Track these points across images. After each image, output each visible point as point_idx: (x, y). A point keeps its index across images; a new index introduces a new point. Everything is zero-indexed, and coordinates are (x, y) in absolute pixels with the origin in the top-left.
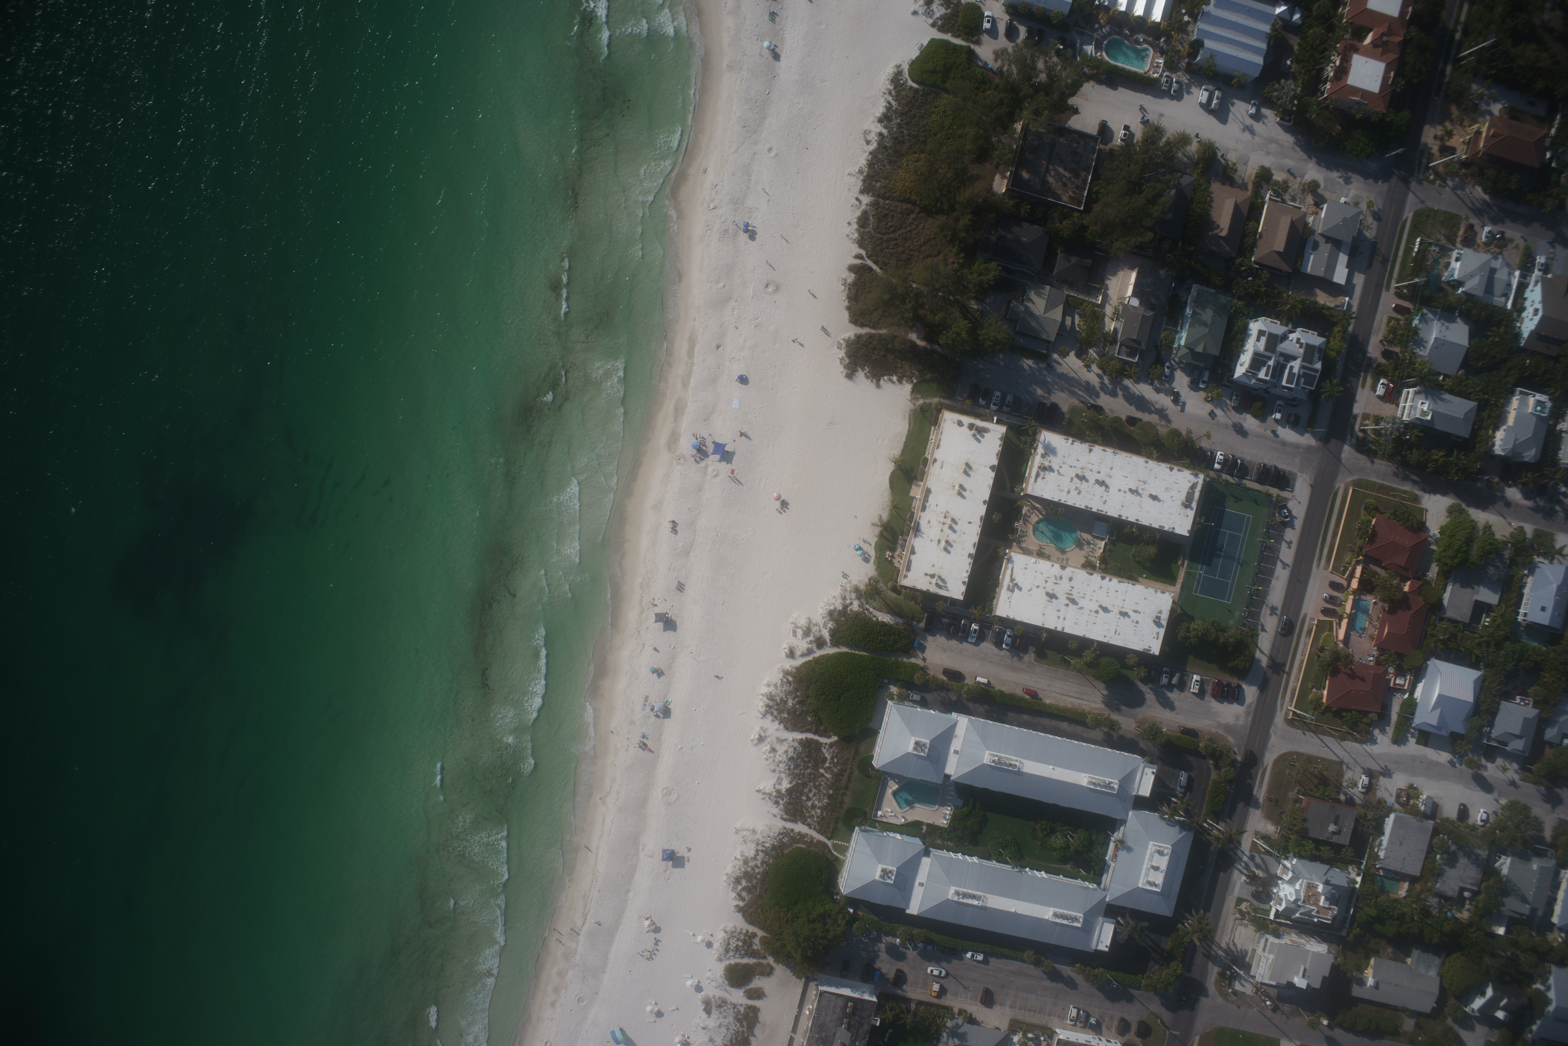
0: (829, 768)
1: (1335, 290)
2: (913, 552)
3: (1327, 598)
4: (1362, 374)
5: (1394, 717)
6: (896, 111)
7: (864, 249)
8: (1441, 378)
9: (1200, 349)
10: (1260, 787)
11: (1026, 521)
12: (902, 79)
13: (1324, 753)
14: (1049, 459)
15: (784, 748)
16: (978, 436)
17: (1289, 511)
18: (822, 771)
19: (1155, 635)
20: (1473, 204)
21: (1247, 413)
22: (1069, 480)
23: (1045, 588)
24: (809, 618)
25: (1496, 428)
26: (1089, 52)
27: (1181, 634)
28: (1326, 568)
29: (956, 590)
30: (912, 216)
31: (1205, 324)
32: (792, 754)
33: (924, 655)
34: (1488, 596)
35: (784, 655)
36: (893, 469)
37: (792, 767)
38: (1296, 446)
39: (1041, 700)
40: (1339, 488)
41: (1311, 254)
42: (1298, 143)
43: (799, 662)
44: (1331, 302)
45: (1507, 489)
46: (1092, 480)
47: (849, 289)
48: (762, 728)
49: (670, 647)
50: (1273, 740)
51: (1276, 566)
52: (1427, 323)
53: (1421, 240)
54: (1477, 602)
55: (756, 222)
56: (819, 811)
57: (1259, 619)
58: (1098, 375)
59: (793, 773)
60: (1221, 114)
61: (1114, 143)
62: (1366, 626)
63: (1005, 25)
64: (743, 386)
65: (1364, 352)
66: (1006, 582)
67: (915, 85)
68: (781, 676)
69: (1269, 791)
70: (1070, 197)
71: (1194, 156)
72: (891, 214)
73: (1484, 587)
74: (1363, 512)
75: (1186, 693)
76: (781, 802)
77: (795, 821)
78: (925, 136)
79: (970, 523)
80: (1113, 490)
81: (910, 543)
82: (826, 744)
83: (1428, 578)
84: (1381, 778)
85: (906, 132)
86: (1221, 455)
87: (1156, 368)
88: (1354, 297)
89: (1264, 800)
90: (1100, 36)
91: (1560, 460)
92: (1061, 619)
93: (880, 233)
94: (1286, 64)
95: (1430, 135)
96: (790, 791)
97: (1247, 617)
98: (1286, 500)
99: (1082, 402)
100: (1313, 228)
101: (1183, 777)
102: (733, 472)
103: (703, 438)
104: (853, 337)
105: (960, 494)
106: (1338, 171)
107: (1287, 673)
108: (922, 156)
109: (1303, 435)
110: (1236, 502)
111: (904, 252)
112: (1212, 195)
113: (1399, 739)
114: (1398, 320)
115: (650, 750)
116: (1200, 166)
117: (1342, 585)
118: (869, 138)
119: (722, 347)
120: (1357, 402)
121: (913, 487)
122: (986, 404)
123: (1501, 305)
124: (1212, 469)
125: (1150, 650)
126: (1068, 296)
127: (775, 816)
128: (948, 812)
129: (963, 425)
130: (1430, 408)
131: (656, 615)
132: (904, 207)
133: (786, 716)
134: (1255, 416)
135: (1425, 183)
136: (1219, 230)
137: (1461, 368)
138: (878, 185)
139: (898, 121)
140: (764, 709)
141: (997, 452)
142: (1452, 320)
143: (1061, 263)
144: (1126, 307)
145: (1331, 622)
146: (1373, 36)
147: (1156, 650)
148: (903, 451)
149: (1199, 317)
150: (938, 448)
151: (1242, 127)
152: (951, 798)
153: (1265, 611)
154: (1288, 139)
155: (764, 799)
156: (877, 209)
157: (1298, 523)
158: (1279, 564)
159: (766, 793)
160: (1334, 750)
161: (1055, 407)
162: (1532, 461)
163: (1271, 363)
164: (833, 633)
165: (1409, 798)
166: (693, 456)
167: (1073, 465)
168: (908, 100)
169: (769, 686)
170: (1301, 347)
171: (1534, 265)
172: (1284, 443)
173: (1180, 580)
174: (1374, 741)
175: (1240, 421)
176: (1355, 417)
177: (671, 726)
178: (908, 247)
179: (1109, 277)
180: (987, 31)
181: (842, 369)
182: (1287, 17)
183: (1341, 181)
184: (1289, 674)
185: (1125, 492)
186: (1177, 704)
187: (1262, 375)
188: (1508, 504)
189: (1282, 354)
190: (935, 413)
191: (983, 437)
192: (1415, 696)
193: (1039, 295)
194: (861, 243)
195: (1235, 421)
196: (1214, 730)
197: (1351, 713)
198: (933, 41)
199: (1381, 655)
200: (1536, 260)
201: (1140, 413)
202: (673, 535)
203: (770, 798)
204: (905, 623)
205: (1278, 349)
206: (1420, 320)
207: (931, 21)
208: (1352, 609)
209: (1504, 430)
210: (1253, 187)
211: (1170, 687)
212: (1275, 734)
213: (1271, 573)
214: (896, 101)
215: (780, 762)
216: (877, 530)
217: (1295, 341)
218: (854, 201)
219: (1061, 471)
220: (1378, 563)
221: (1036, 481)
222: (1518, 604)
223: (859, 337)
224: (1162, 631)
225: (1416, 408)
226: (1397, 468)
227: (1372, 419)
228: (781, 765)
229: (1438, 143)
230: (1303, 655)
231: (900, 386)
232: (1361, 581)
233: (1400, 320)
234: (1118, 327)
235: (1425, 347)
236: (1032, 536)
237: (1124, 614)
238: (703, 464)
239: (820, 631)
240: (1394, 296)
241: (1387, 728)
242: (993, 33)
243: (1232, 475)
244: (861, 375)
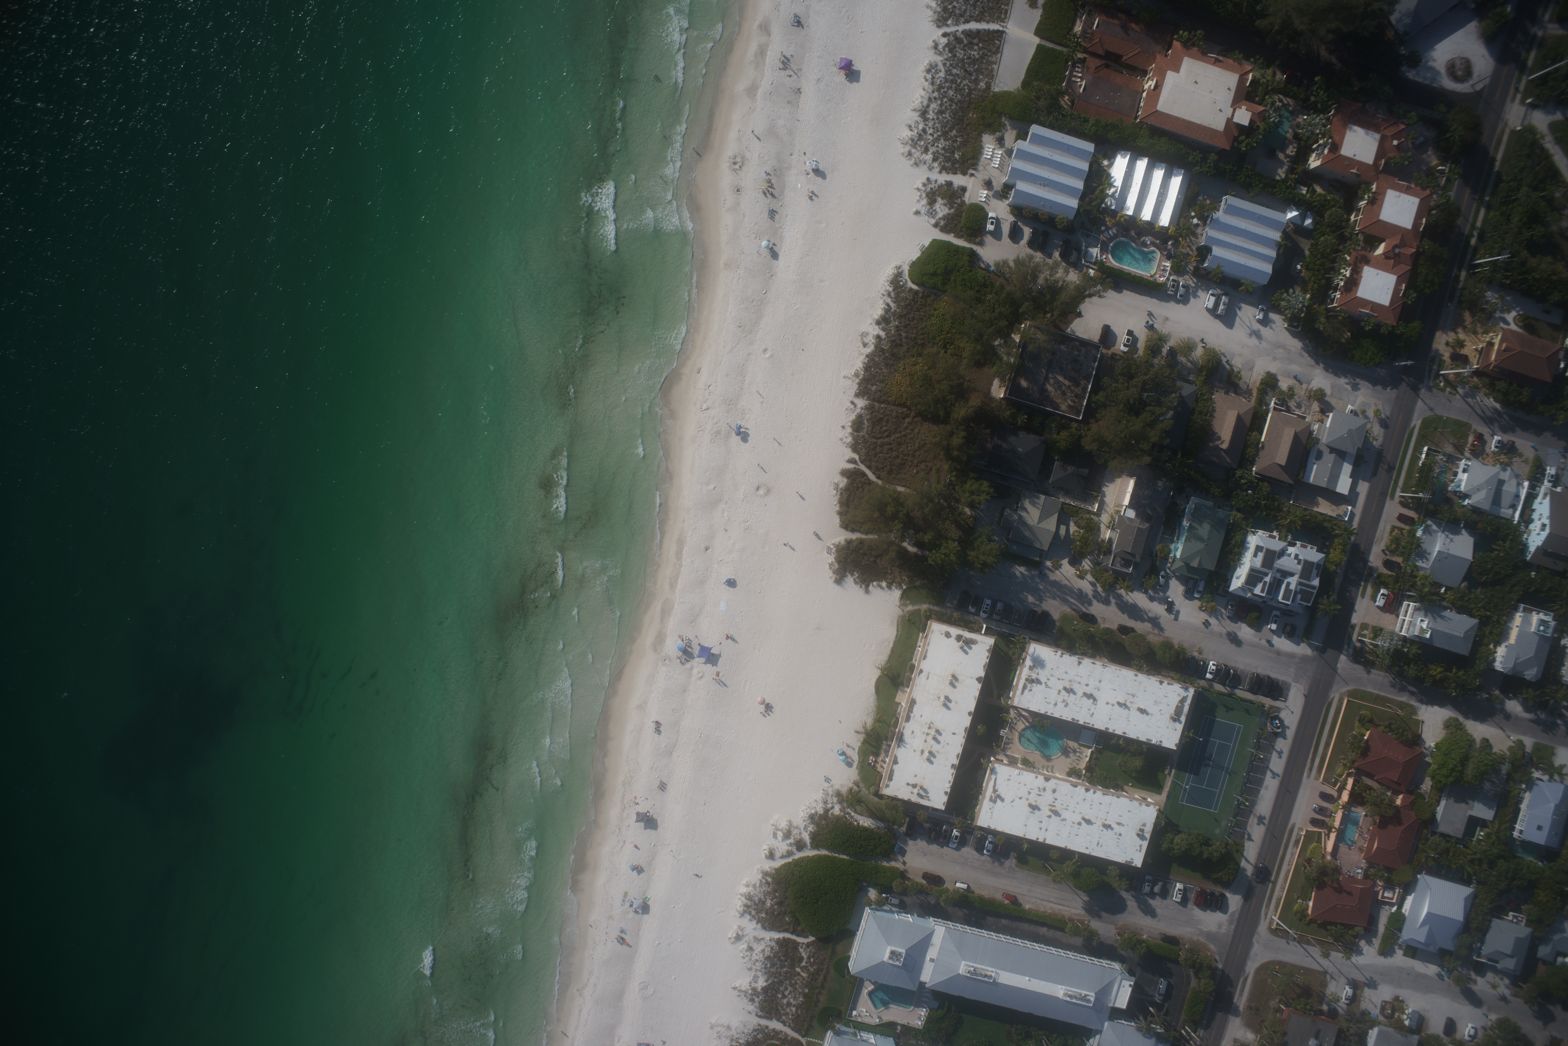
0: (805, 967)
1: (1337, 499)
2: (896, 762)
3: (1317, 809)
4: (1362, 584)
5: (1381, 929)
6: (895, 313)
7: (858, 454)
8: (1443, 590)
9: (1195, 564)
10: (1241, 995)
11: (1012, 728)
12: (901, 281)
13: (1308, 963)
14: (1037, 671)
15: (761, 947)
16: (966, 648)
17: (1281, 721)
18: (798, 970)
19: (1138, 848)
20: (1483, 412)
21: (1242, 622)
22: (1057, 692)
23: (1028, 799)
24: (790, 821)
25: (1498, 643)
26: (1095, 255)
27: (1165, 846)
28: (1317, 778)
29: (938, 800)
30: (907, 420)
31: (1201, 539)
32: (769, 954)
33: (904, 859)
34: (1482, 811)
35: (764, 856)
36: (879, 674)
37: (769, 966)
38: (1292, 656)
39: (1020, 905)
40: (1333, 698)
41: (1314, 464)
42: (1305, 348)
43: (778, 863)
44: (1333, 511)
45: (1507, 701)
46: (1080, 693)
47: (841, 494)
48: (739, 927)
49: (651, 844)
50: (1256, 948)
51: (1265, 776)
52: (1431, 535)
53: (1428, 449)
54: (1471, 817)
55: (750, 424)
56: (794, 1009)
57: (1245, 829)
58: (1092, 584)
59: (769, 972)
60: (1228, 319)
61: (1116, 347)
62: (1356, 838)
63: (1009, 226)
64: (731, 589)
65: (1366, 561)
66: (989, 792)
67: (915, 287)
68: (760, 876)
69: (1250, 999)
70: (1069, 406)
71: (1199, 362)
72: (886, 418)
73: (1479, 802)
74: (1357, 724)
75: (1168, 901)
76: (756, 999)
77: (770, 1019)
78: (924, 339)
79: (954, 734)
80: (1101, 703)
81: (893, 752)
82: (803, 943)
83: (1422, 791)
84: (1366, 989)
85: (904, 335)
86: (1213, 665)
87: (1150, 578)
88: (1357, 505)
89: (1244, 1009)
90: (1106, 238)
91: (1563, 676)
92: (1043, 830)
93: (874, 437)
94: (1296, 268)
95: (1441, 342)
96: (765, 990)
97: (1234, 827)
98: (1279, 710)
99: (1074, 610)
100: (1318, 437)
101: (1162, 985)
102: (718, 674)
103: (689, 639)
104: (843, 543)
105: (945, 705)
106: (1346, 377)
107: (1273, 882)
108: (920, 360)
109: (1298, 644)
110: (1227, 712)
111: (898, 457)
112: (1214, 405)
113: (1386, 951)
114: (1401, 529)
115: (628, 945)
116: (1204, 373)
117: (1332, 796)
118: (866, 340)
119: (710, 549)
120: (1356, 612)
121: (900, 692)
122: (976, 611)
123: (1508, 517)
124: (1204, 678)
125: (1133, 863)
126: (1063, 503)
127: (750, 1013)
128: (923, 1014)
129: (951, 636)
130: (1430, 626)
131: (638, 814)
132: (900, 411)
133: (764, 915)
134: (1251, 626)
135: (1434, 390)
136: (1220, 442)
137: (1464, 580)
138: (874, 388)
139: (897, 323)
140: (742, 908)
141: (984, 663)
142: (1456, 532)
143: (1058, 471)
144: (1122, 519)
145: (1320, 833)
146: (1385, 248)
147: (1138, 862)
148: (890, 657)
149: (1195, 531)
150: (924, 659)
151: (1249, 331)
152: (926, 1000)
153: (1253, 821)
154: (1295, 344)
155: (739, 996)
156: (872, 413)
157: (1290, 733)
158: (1269, 774)
159: (742, 991)
160: (1318, 960)
161: (1046, 615)
162: (1533, 680)
163: (1267, 579)
164: (814, 837)
165: (1394, 1010)
166: (679, 658)
167: (1061, 677)
168: (908, 302)
169: (748, 886)
170: (1299, 563)
171: (1544, 475)
172: (1278, 653)
173: (1166, 789)
174: (1360, 952)
175: (1235, 630)
176: (1353, 627)
177: (650, 923)
178: (903, 452)
179: (1106, 484)
180: (990, 232)
181: (831, 574)
182: (1299, 223)
183: (1349, 387)
184: (1275, 883)
185: (1113, 705)
186: (1158, 911)
187: (1257, 590)
188: (1508, 716)
189: (1279, 571)
190: (923, 619)
191: (970, 648)
192: (1403, 911)
193: (1034, 504)
194: (854, 448)
195: (1229, 630)
196: (1195, 938)
197: (1336, 927)
198: (935, 242)
199: (1370, 867)
200: (1546, 470)
201: (1133, 621)
202: (657, 736)
203: (745, 996)
204: (886, 828)
205: (1275, 565)
206: (1424, 532)
207: (933, 221)
208: (1341, 824)
209: (1506, 646)
210: (1257, 394)
211: (1152, 895)
212: (1258, 943)
213: (1260, 782)
214: (894, 302)
215: (757, 960)
216: (862, 737)
217: (1293, 556)
218: (849, 404)
219: (1049, 683)
220: (1370, 776)
221: (1022, 693)
222: (1514, 820)
223: (849, 542)
224: (1145, 844)
225: (1415, 625)
226: (1394, 679)
227: (1370, 629)
228: (757, 964)
229: (1450, 349)
230: (1290, 864)
231: (890, 592)
232: (1352, 794)
233: (1404, 529)
234: (1113, 537)
235: (1427, 560)
236: (1018, 744)
237: (1107, 827)
238: (688, 665)
239: (800, 834)
240: (1399, 505)
241: (1374, 940)
242: (997, 234)
243: (1224, 685)
244: (850, 580)
